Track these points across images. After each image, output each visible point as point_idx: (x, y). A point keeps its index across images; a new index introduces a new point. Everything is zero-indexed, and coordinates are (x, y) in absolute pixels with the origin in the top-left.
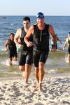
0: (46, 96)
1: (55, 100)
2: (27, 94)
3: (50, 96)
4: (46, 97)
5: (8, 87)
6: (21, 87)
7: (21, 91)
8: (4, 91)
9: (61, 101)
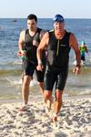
1: (82, 129)
2: (44, 120)
4: (69, 124)
6: (37, 111)
7: (37, 116)
8: (14, 117)
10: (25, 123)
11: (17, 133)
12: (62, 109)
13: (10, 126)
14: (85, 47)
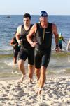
0: (51, 96)
1: (60, 100)
2: (31, 93)
3: (54, 96)
5: (12, 87)
7: (26, 91)
8: (8, 91)
9: (65, 101)
10: (16, 96)
11: (10, 104)
12: (45, 85)
13: (5, 98)
14: (62, 37)
